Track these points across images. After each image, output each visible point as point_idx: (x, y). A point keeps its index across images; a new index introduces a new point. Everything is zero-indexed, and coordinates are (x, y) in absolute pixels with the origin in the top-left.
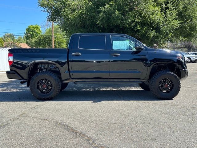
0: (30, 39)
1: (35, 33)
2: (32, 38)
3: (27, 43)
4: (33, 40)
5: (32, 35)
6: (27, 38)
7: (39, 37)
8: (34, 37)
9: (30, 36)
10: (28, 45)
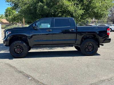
0: (8, 16)
1: (12, 12)
2: (9, 16)
3: (6, 19)
4: (10, 17)
5: (9, 14)
6: (6, 16)
7: (14, 15)
8: (11, 15)
9: (8, 14)
10: (7, 21)
